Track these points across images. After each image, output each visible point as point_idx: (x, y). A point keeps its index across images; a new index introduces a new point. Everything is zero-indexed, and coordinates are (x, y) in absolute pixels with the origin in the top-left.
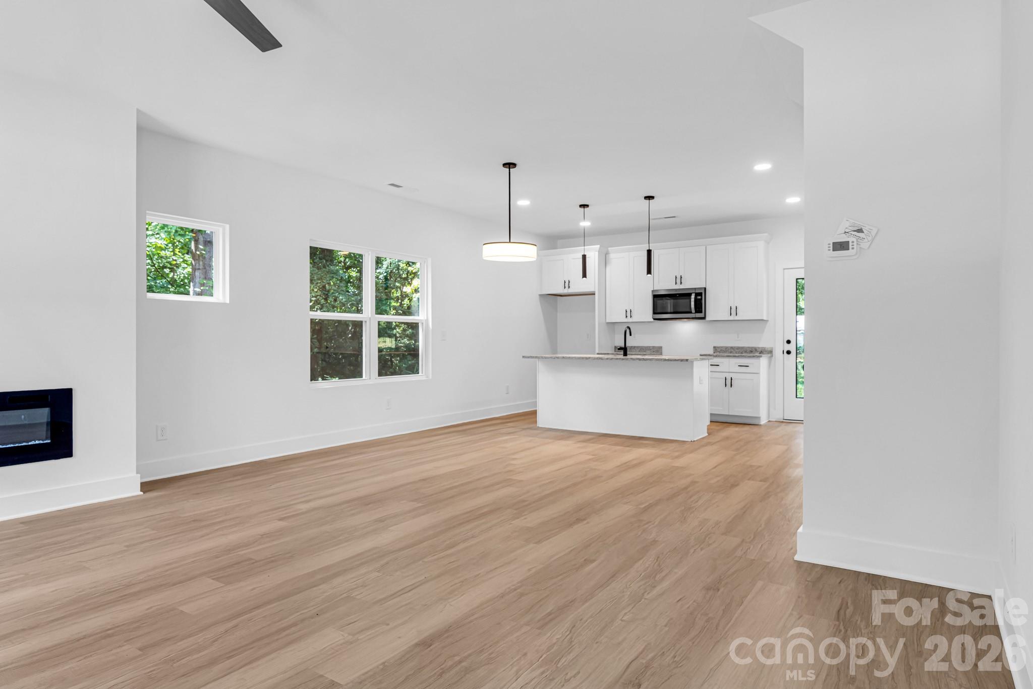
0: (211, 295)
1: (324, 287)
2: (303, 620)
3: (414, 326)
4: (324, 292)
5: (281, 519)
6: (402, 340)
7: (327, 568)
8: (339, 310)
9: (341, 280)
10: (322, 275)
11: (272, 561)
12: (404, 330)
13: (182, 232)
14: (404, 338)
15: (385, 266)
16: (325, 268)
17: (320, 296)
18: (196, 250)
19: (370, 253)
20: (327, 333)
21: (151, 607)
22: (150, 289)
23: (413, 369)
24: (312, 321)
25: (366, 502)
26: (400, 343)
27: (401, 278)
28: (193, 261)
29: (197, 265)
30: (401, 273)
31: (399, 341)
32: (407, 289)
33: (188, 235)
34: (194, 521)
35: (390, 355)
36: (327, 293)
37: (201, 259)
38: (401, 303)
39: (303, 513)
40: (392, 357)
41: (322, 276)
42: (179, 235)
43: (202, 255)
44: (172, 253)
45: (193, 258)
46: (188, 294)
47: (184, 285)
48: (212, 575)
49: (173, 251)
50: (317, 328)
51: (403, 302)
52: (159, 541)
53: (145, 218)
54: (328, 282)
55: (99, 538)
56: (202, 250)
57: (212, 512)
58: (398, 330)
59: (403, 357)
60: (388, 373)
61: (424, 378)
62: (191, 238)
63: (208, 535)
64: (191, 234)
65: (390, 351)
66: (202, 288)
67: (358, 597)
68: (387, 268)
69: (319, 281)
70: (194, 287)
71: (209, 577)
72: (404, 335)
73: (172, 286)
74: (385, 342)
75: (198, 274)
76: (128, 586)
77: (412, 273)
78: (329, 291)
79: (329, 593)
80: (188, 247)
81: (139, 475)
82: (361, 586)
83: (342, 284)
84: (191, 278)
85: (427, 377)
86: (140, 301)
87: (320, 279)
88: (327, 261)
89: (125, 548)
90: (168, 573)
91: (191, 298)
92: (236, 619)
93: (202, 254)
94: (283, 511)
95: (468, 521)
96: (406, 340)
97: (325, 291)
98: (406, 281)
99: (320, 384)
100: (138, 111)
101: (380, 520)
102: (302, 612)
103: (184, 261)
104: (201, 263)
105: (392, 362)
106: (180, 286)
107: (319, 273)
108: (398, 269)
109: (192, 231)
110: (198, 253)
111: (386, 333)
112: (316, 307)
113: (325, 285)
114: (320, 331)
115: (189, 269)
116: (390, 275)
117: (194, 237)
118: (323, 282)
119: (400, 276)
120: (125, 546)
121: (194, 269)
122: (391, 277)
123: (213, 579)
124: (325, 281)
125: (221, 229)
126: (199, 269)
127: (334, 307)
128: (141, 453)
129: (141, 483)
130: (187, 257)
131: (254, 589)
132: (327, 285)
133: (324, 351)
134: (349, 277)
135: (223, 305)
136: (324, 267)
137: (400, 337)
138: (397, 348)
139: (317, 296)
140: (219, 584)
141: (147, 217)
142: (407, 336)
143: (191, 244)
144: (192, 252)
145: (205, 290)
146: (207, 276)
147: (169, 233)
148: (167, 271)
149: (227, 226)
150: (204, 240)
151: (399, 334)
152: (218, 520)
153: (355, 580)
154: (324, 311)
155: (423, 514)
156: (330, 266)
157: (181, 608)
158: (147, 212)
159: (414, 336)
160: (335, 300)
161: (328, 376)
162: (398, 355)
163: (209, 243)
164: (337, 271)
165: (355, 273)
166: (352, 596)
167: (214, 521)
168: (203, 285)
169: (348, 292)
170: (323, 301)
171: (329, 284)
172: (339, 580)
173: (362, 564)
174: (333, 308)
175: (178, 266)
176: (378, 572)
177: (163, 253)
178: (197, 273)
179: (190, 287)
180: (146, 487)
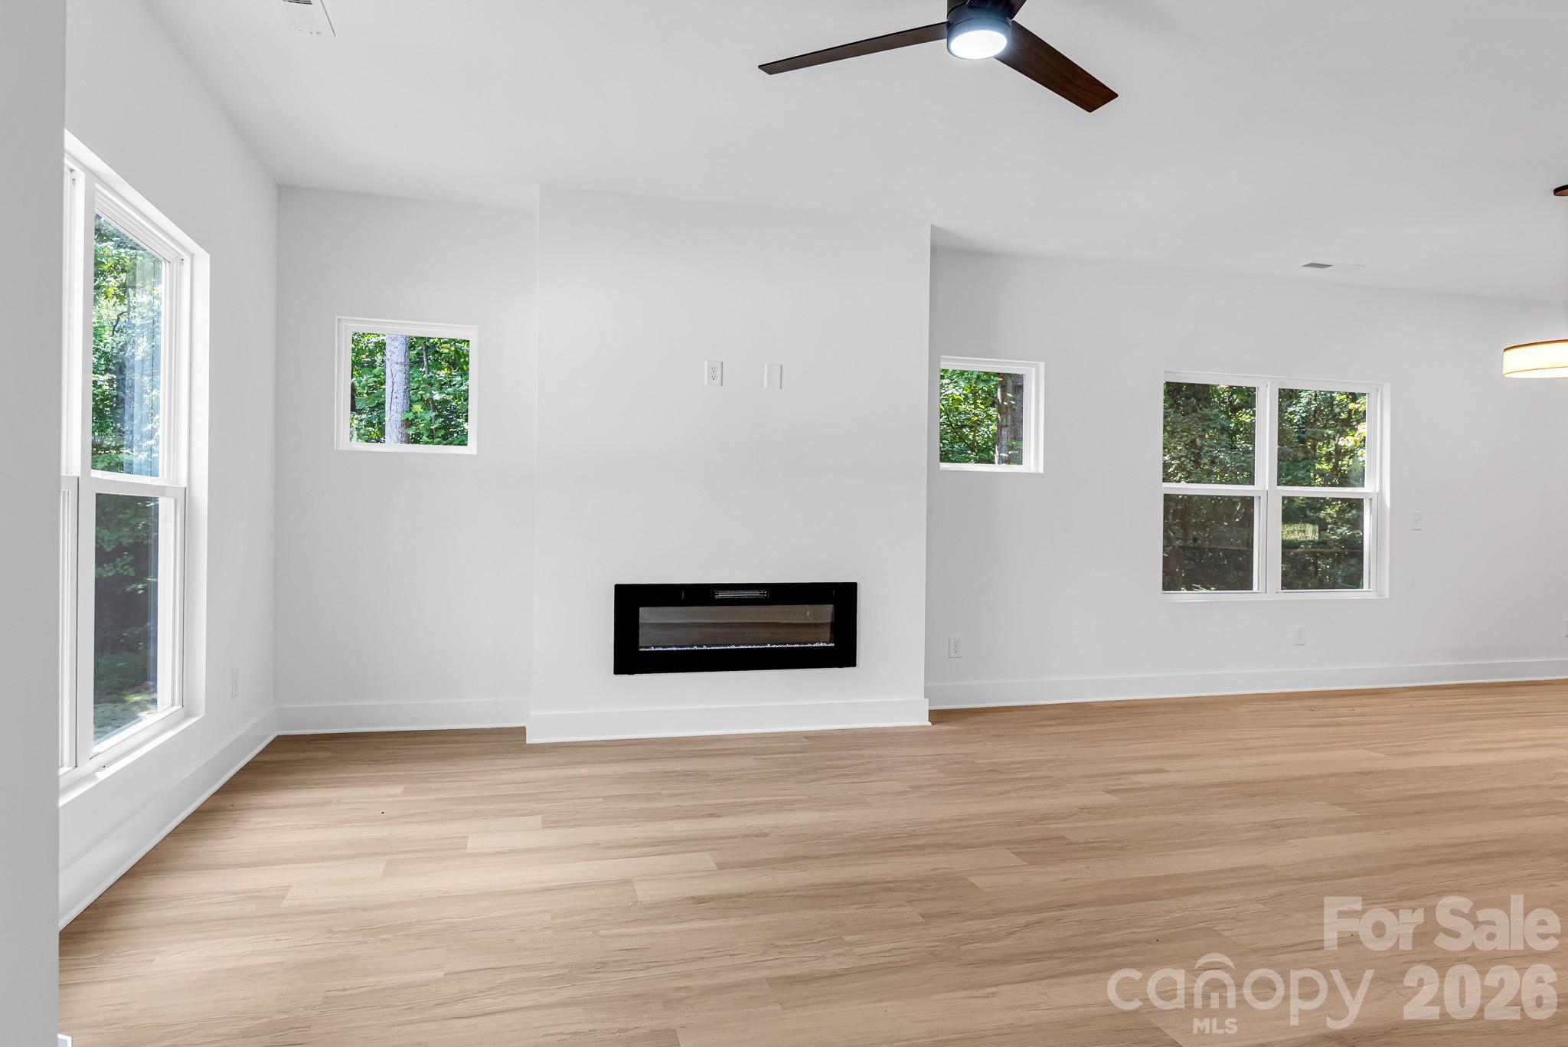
0: (1020, 462)
1: (1193, 442)
2: (1135, 942)
3: (1356, 504)
4: (1193, 450)
5: (1109, 792)
6: (1338, 528)
7: (1178, 878)
8: (1218, 479)
9: (1224, 429)
10: (1191, 423)
11: (1094, 848)
12: (1341, 511)
13: (985, 377)
14: (1343, 526)
15: (1304, 401)
16: (1196, 412)
17: (1186, 457)
18: (1003, 400)
19: (1269, 383)
20: (1197, 516)
21: (936, 869)
22: (945, 457)
23: (1354, 580)
24: (1168, 498)
25: (1248, 792)
26: (1333, 535)
27: (1337, 420)
28: (999, 417)
29: (1004, 420)
30: (1337, 410)
31: (1332, 529)
32: (1347, 442)
33: (993, 381)
34: (992, 771)
35: (1314, 554)
36: (1197, 451)
37: (1009, 411)
38: (1336, 465)
39: (1144, 789)
40: (1316, 558)
41: (1190, 425)
42: (982, 381)
43: (1011, 407)
44: (973, 406)
45: (1000, 411)
46: (991, 461)
47: (988, 449)
48: (1012, 846)
49: (975, 403)
50: (1179, 507)
51: (1340, 463)
52: (950, 788)
53: (940, 364)
54: (1201, 433)
55: (882, 770)
56: (1011, 399)
57: (1014, 763)
58: (1329, 511)
59: (1338, 559)
60: (1310, 585)
61: (1374, 596)
62: (996, 384)
63: (1009, 792)
64: (996, 378)
65: (1312, 548)
66: (1010, 452)
67: (1226, 933)
68: (1309, 403)
69: (1185, 434)
70: (1000, 452)
71: (1008, 849)
72: (1340, 520)
73: (973, 451)
74: (1304, 531)
75: (1006, 433)
76: (911, 836)
77: (1357, 411)
78: (1201, 448)
79: (1177, 915)
80: (993, 397)
81: (927, 700)
82: (1233, 919)
83: (1224, 437)
84: (996, 438)
85: (1380, 595)
86: (932, 472)
87: (1189, 430)
88: (1198, 400)
89: (910, 789)
90: (958, 830)
91: (997, 468)
92: (1041, 913)
93: (1011, 405)
94: (1114, 780)
95: (1452, 861)
96: (1345, 528)
97: (1195, 449)
98: (1348, 424)
99: (1183, 596)
100: (932, 226)
101: (1274, 825)
102: (1134, 930)
103: (989, 417)
104: (1009, 417)
105: (1316, 566)
106: (982, 451)
107: (1186, 420)
108: (1331, 405)
109: (998, 375)
110: (1005, 403)
111: (1306, 516)
112: (1179, 475)
113: (1195, 439)
114: (1184, 513)
115: (994, 427)
116: (1314, 416)
117: (1000, 382)
118: (1192, 435)
119: (1335, 417)
120: (910, 787)
121: (1000, 427)
122: (1316, 420)
123: (1013, 853)
124: (1195, 433)
125: (1034, 370)
126: (1007, 426)
127: (1210, 473)
128: (931, 671)
129: (930, 711)
130: (992, 411)
131: (1067, 879)
132: (1198, 440)
133: (1192, 545)
134: (1236, 425)
135: (1036, 475)
136: (1194, 411)
137: (1335, 523)
138: (1323, 543)
139: (1182, 456)
140: (1021, 862)
141: (942, 363)
142: (1348, 521)
143: (996, 393)
144: (998, 404)
145: (1014, 454)
146: (1017, 436)
147: (969, 380)
148: (966, 430)
149: (1042, 365)
150: (1013, 384)
151: (1332, 517)
152: (1023, 776)
153: (1224, 906)
154: (1192, 482)
155: (1358, 831)
156: (1204, 409)
157: (972, 879)
158: (942, 357)
159: (1357, 524)
160: (1213, 463)
161: (1199, 586)
162: (1327, 556)
163: (1018, 388)
164: (1216, 416)
165: (1248, 416)
166: (1216, 928)
167: (1017, 776)
168: (1011, 448)
169: (1235, 448)
170: (1189, 467)
171: (1202, 437)
172: (1196, 899)
173: (1233, 885)
174: (1207, 477)
175: (979, 423)
176: (1264, 904)
177: (962, 407)
178: (1004, 432)
179: (994, 453)
180: (937, 716)
